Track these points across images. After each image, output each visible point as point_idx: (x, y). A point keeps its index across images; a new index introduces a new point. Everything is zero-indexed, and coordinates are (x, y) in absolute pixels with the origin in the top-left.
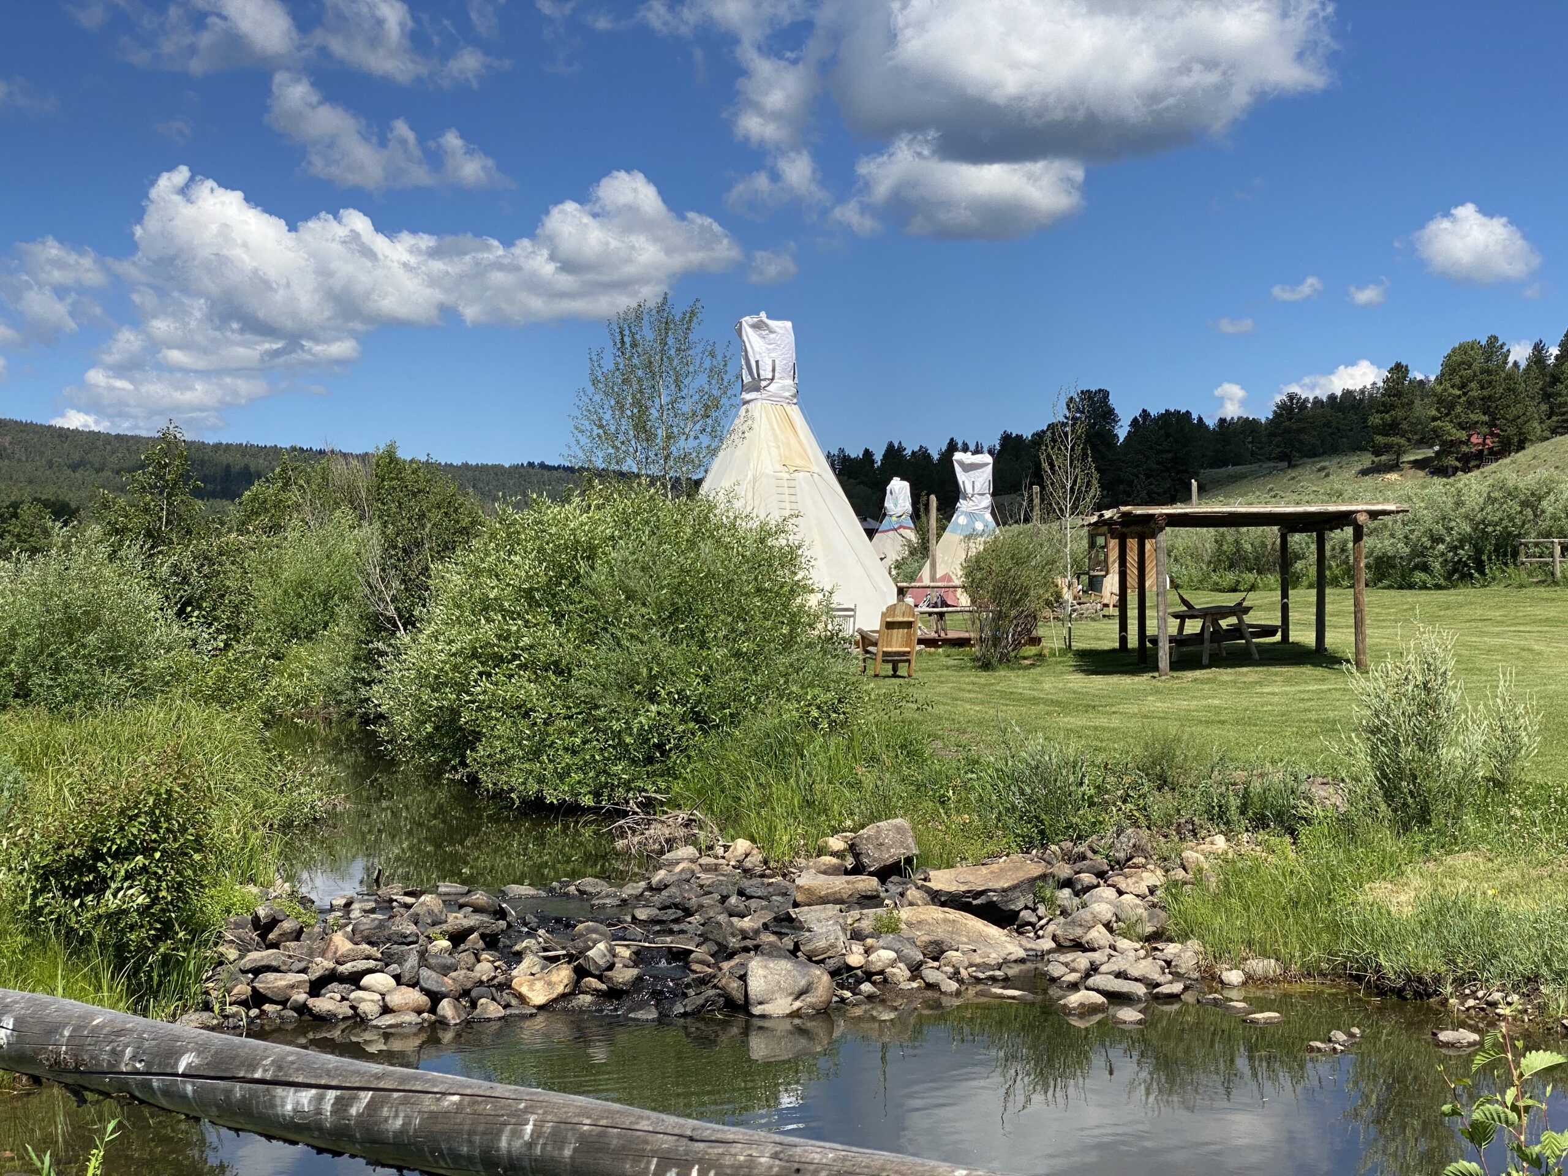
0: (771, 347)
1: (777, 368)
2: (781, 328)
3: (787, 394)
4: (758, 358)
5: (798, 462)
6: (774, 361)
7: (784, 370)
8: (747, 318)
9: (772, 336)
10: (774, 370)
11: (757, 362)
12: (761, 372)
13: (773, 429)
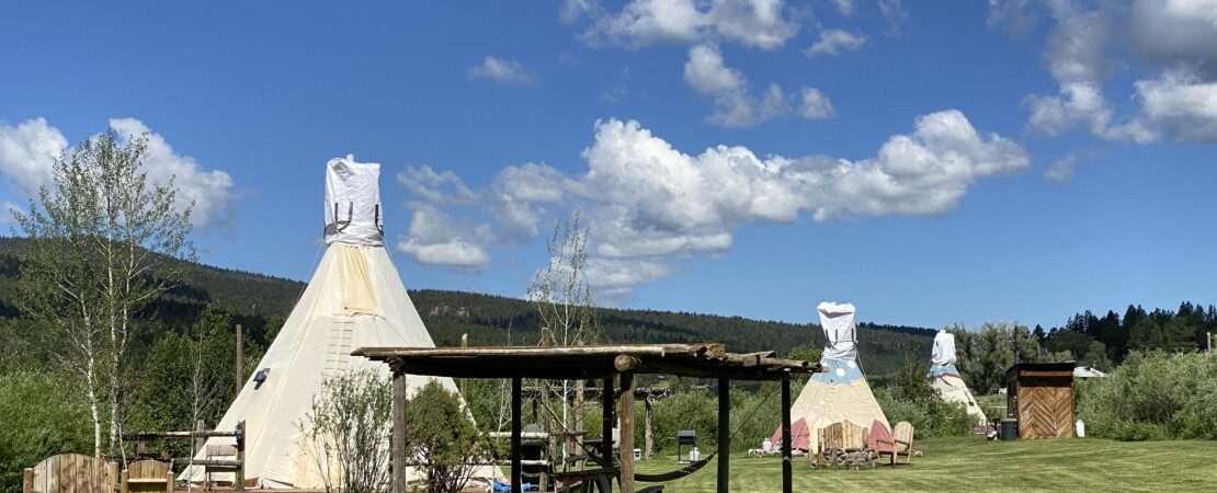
0: (349, 189)
1: (355, 210)
2: (362, 170)
3: (363, 236)
4: (337, 200)
5: (360, 305)
6: (352, 203)
7: (361, 212)
8: (332, 161)
9: (352, 178)
10: (351, 212)
11: (336, 205)
12: (339, 215)
13: (341, 273)
